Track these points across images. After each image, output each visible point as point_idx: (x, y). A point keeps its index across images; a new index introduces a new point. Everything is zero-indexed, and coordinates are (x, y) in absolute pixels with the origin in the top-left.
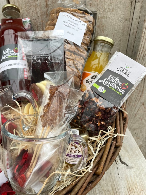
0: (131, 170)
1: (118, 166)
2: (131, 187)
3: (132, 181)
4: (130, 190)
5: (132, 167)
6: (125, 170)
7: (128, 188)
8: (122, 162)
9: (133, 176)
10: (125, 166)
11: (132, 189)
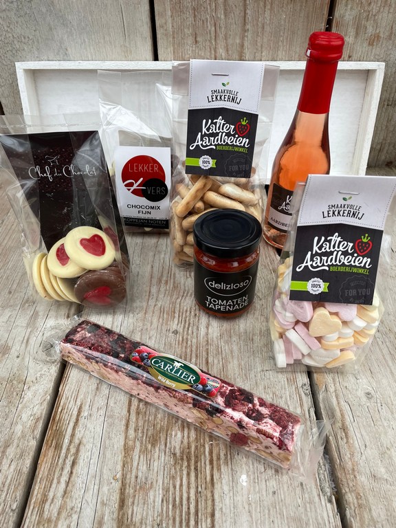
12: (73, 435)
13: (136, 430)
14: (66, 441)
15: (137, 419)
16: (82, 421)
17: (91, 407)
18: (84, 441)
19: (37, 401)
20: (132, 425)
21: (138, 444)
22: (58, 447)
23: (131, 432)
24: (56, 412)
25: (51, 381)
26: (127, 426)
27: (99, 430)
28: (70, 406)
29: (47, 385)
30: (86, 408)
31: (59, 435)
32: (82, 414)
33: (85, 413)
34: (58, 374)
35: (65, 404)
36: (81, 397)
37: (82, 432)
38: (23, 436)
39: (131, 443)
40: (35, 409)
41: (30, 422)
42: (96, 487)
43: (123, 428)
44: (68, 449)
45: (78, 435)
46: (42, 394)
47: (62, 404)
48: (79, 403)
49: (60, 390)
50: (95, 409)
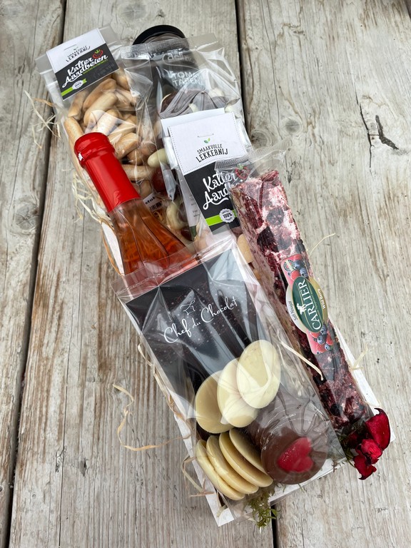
0: (400, 157)
1: (372, 148)
2: (393, 192)
3: (397, 180)
4: (389, 198)
5: (405, 152)
6: (388, 158)
7: (386, 193)
8: (385, 140)
9: (402, 170)
10: (390, 147)
11: (394, 195)
12: (56, 297)
13: (107, 291)
14: (51, 301)
15: (107, 282)
16: (61, 286)
17: (67, 273)
18: (66, 300)
19: (21, 269)
20: (104, 287)
21: (109, 302)
22: (46, 306)
23: (103, 293)
24: (39, 279)
25: (30, 251)
26: (99, 288)
27: (76, 291)
28: (50, 273)
29: (27, 255)
30: (63, 274)
31: (45, 297)
32: (61, 280)
33: (63, 279)
34: (35, 245)
35: (45, 272)
36: (58, 265)
37: (63, 294)
38: (15, 299)
39: (103, 301)
40: (21, 276)
41: (18, 287)
42: (80, 334)
43: (96, 290)
44: (54, 308)
45: (60, 297)
46: (25, 263)
47: (42, 272)
48: (57, 270)
49: (39, 259)
50: (71, 275)
